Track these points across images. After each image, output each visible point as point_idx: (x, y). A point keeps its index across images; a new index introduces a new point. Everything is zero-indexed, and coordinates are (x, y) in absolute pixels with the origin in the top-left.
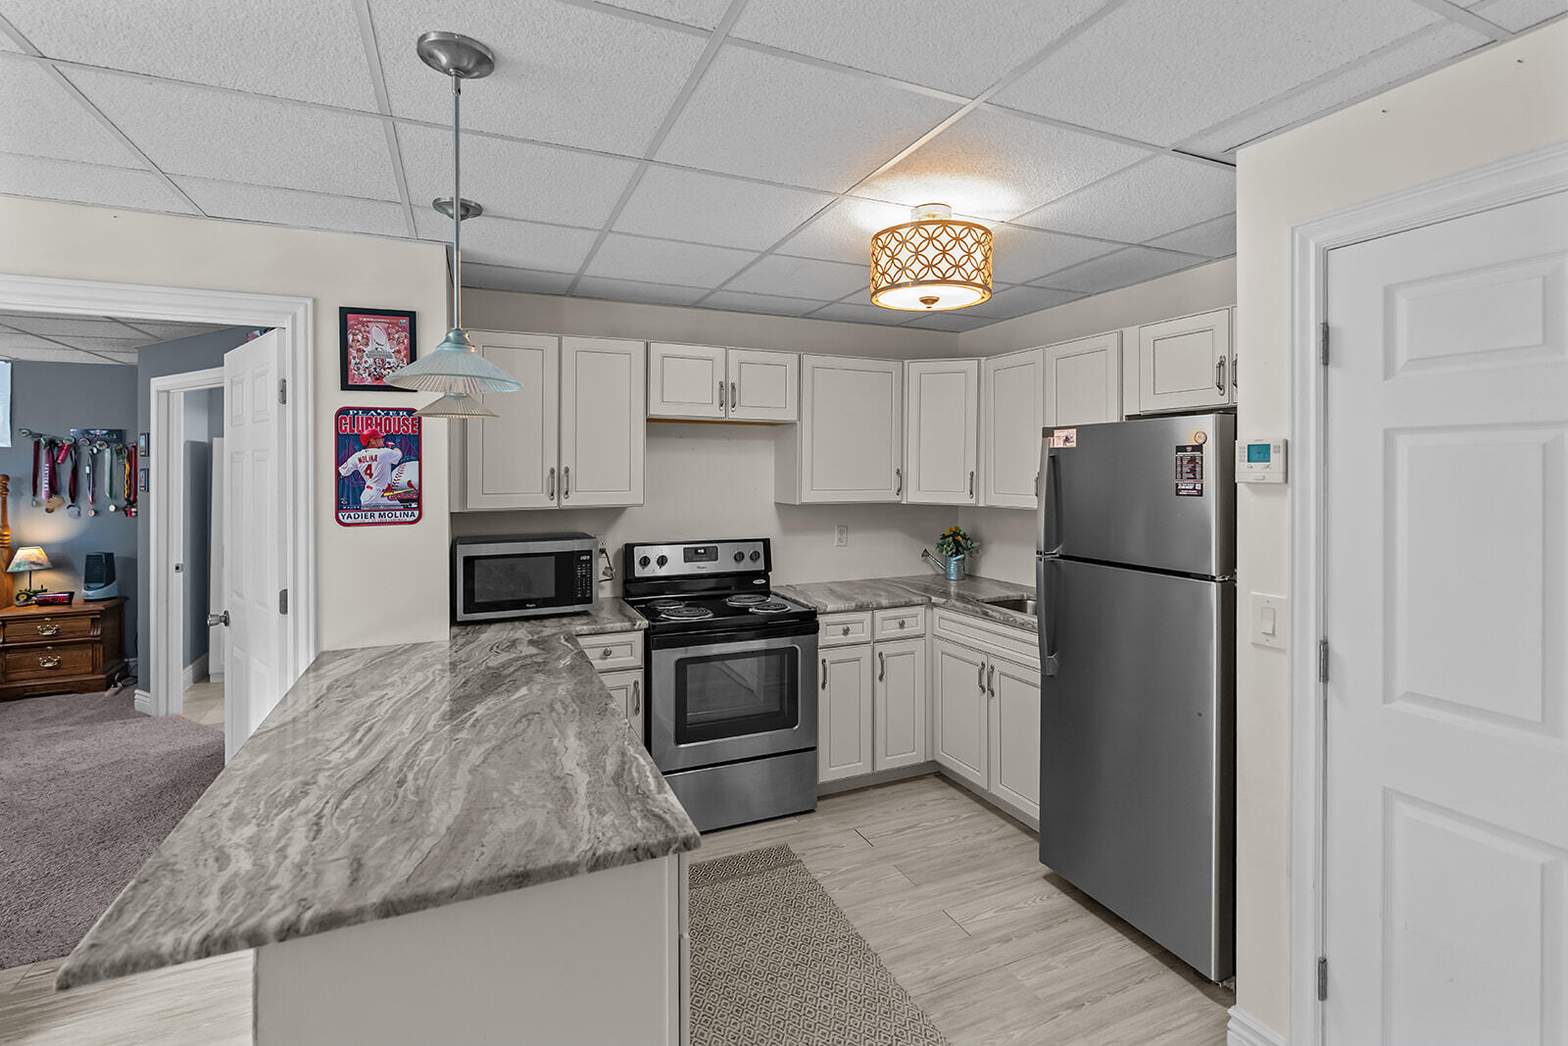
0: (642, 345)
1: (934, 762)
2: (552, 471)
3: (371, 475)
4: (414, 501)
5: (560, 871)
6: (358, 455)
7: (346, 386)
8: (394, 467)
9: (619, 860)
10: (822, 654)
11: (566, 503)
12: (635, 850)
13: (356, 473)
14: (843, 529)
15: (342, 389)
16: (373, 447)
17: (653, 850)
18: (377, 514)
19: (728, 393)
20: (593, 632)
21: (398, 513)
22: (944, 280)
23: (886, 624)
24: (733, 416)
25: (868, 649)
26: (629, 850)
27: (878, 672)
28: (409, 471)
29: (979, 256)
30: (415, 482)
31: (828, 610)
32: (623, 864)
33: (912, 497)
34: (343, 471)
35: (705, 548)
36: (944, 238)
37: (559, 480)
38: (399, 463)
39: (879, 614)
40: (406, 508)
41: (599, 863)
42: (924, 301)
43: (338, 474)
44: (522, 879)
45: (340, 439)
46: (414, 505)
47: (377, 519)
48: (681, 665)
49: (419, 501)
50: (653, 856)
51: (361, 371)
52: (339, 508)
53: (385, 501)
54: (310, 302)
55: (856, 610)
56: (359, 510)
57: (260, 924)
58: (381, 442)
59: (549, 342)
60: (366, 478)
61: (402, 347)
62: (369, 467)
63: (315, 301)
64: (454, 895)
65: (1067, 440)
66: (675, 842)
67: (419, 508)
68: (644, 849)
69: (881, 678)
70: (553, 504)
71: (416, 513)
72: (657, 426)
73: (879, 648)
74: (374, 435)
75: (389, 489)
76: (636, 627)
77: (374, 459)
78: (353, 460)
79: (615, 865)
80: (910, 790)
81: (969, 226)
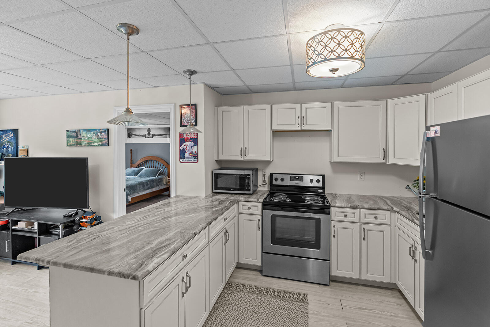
0: (269, 106)
1: (395, 284)
2: (242, 149)
3: (187, 149)
4: (196, 157)
5: (100, 272)
6: (184, 144)
7: (181, 126)
8: (192, 147)
9: (115, 275)
10: (333, 224)
11: (246, 159)
12: (120, 273)
13: (184, 149)
14: (363, 173)
15: (180, 127)
16: (187, 142)
17: (125, 276)
18: (188, 160)
19: (301, 119)
20: (245, 201)
21: (193, 160)
22: (339, 58)
23: (368, 216)
24: (303, 128)
25: (357, 225)
26: (118, 273)
27: (363, 237)
28: (195, 149)
29: (357, 45)
30: (197, 152)
31: (336, 206)
32: (116, 276)
33: (391, 161)
34: (181, 149)
35: (298, 177)
36: (339, 37)
37: (244, 152)
38: (193, 146)
39: (363, 211)
40: (194, 159)
41: (111, 273)
42: (332, 71)
43: (180, 149)
44: (92, 270)
45: (180, 139)
46: (196, 158)
47: (188, 161)
48: (274, 217)
49: (197, 157)
50: (125, 278)
51: (185, 122)
52: (180, 158)
53: (190, 156)
54: (174, 104)
55: (350, 207)
56: (184, 159)
57: (45, 259)
58: (189, 140)
59: (240, 108)
60: (186, 150)
61: (193, 114)
62: (187, 147)
63: (175, 104)
64: (77, 268)
65: (436, 132)
66: (131, 276)
67: (198, 159)
68: (122, 274)
69: (364, 239)
70: (242, 159)
71: (197, 160)
72: (275, 133)
73: (363, 226)
74: (187, 139)
75: (191, 153)
76: (259, 201)
77: (188, 145)
78: (183, 145)
79: (114, 276)
80: (379, 292)
81: (353, 30)
